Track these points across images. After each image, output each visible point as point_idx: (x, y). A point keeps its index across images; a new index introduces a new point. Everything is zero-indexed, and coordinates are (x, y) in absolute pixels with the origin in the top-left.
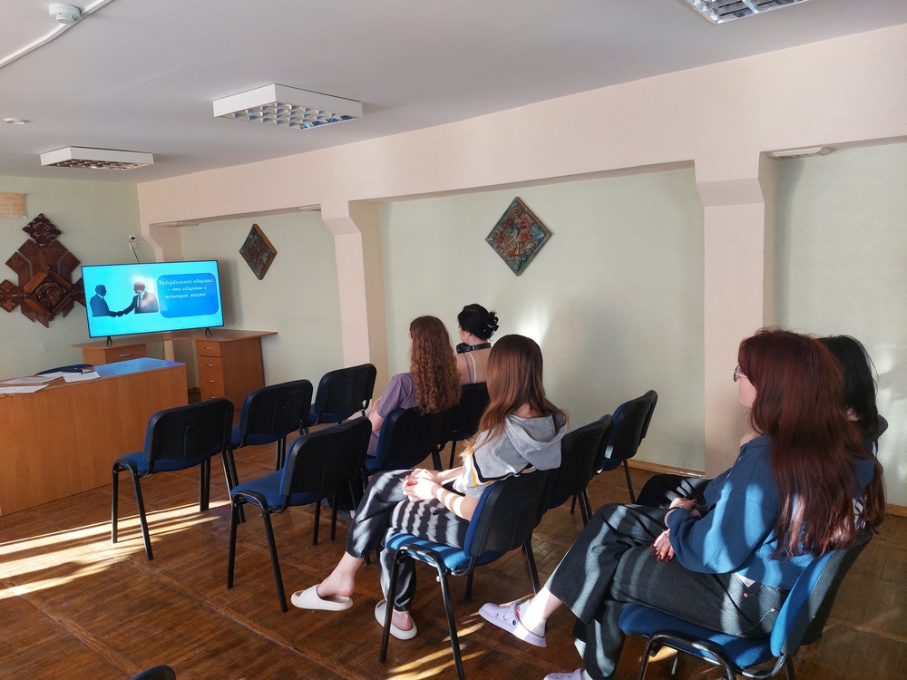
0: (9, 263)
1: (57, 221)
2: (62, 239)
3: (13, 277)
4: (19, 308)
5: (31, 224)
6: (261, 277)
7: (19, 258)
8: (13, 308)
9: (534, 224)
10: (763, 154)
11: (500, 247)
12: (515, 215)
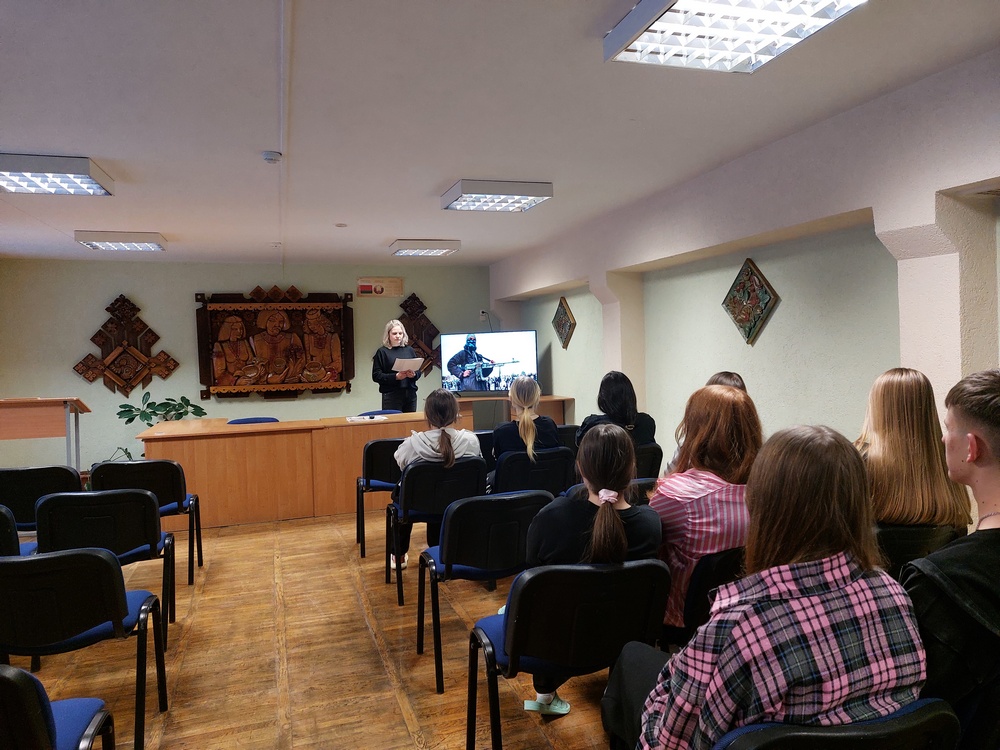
1: (424, 298)
2: (428, 313)
5: (406, 302)
6: (565, 346)
9: (762, 287)
10: (942, 194)
11: (733, 313)
12: (746, 278)
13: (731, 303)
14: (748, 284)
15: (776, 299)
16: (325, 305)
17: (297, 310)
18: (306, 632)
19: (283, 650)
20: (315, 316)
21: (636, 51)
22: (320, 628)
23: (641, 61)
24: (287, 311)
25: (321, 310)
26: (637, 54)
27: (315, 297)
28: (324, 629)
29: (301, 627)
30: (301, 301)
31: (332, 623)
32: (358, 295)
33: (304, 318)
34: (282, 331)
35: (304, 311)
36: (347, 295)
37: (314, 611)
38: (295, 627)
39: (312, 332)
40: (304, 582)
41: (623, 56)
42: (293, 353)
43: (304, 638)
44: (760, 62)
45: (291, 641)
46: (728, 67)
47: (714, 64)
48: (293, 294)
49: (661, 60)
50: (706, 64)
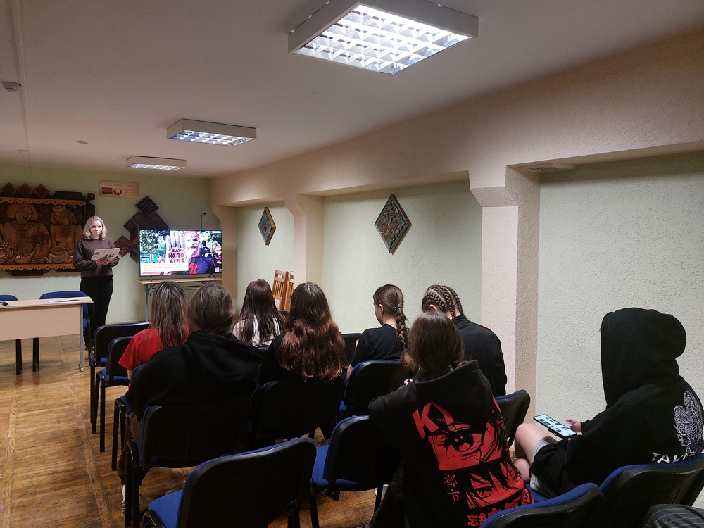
0: (126, 226)
1: (156, 200)
2: (158, 212)
3: (127, 235)
4: (129, 254)
5: (141, 202)
6: (267, 243)
7: (132, 223)
8: (126, 253)
9: (400, 215)
10: (509, 167)
11: (381, 231)
12: (390, 208)
13: (380, 224)
14: (391, 212)
15: (409, 224)
16: (70, 202)
17: (44, 205)
18: (32, 482)
19: (8, 500)
20: (61, 210)
21: (312, 48)
22: (45, 477)
23: (316, 56)
24: (35, 205)
25: (67, 206)
26: (313, 50)
27: (60, 195)
28: (49, 478)
29: (27, 477)
30: (49, 197)
31: (57, 473)
32: (100, 195)
33: (51, 211)
34: (30, 221)
35: (51, 206)
36: (89, 194)
37: (41, 463)
38: (22, 478)
39: (57, 223)
40: (35, 435)
41: (303, 51)
42: (39, 240)
43: (29, 487)
44: (399, 67)
45: (15, 491)
46: (378, 68)
47: (368, 65)
48: (41, 191)
49: (331, 57)
50: (363, 65)
